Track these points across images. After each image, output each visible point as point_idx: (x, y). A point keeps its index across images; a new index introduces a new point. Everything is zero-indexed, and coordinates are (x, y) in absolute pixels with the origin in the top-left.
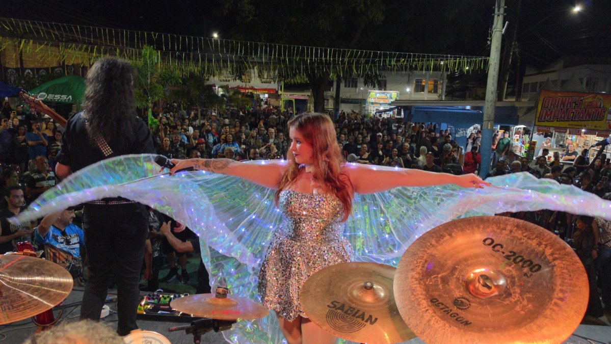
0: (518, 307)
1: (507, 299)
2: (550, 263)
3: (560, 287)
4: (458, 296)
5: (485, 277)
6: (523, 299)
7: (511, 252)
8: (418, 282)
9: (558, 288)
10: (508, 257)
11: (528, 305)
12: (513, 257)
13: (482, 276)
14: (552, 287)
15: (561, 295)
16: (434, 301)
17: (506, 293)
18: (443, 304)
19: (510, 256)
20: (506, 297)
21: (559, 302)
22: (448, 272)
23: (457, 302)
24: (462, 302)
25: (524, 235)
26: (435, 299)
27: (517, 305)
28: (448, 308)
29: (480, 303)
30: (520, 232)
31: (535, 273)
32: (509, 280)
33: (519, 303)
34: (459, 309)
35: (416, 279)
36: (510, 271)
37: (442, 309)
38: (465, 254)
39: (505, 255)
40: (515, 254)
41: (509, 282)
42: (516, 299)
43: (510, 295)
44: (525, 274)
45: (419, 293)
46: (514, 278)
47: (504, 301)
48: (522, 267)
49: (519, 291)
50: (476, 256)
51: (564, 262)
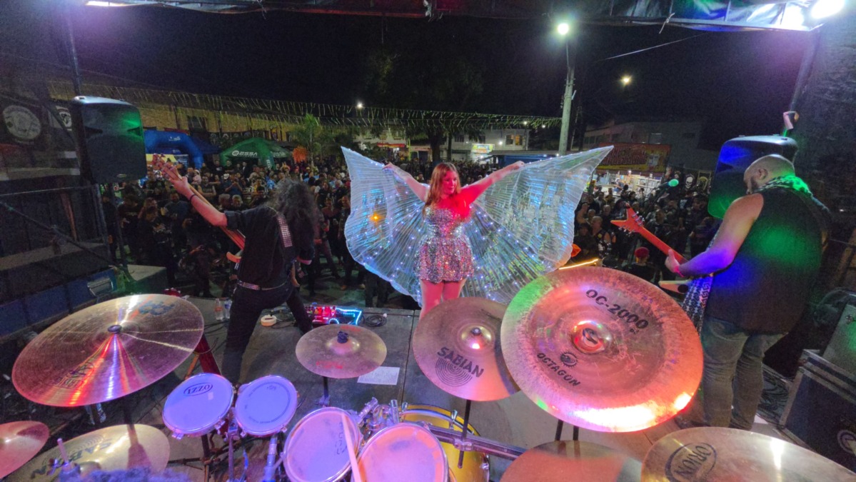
0: (627, 366)
1: (614, 357)
2: (657, 319)
3: (671, 348)
4: (565, 351)
5: (590, 331)
6: (632, 358)
7: (615, 305)
8: (524, 335)
9: (668, 349)
10: (612, 310)
11: (637, 365)
12: (618, 311)
13: (588, 329)
14: (662, 347)
15: (672, 357)
16: (541, 357)
17: (613, 350)
18: (550, 360)
19: (615, 309)
20: (613, 354)
21: (671, 364)
22: (553, 325)
23: (564, 358)
24: (569, 358)
25: (628, 288)
26: (543, 354)
27: (626, 363)
28: (555, 364)
29: (587, 360)
30: (623, 285)
31: (641, 330)
32: (615, 335)
33: (627, 362)
34: (567, 365)
35: (523, 332)
36: (616, 326)
37: (549, 365)
38: (570, 305)
39: (609, 308)
40: (619, 307)
41: (615, 337)
42: (624, 357)
43: (616, 352)
44: (632, 330)
45: (526, 347)
46: (620, 333)
47: (612, 358)
48: (628, 321)
49: (627, 349)
50: (580, 308)
51: (672, 319)
